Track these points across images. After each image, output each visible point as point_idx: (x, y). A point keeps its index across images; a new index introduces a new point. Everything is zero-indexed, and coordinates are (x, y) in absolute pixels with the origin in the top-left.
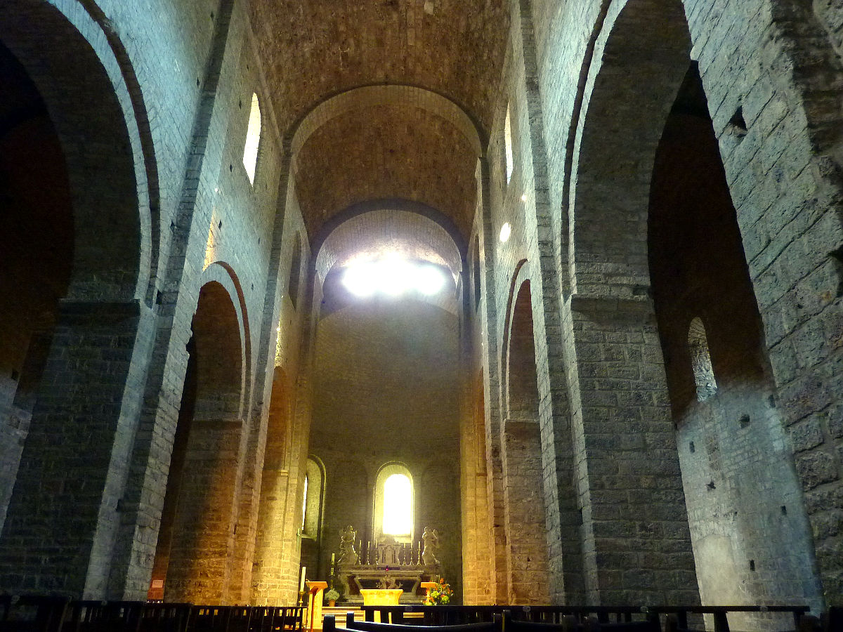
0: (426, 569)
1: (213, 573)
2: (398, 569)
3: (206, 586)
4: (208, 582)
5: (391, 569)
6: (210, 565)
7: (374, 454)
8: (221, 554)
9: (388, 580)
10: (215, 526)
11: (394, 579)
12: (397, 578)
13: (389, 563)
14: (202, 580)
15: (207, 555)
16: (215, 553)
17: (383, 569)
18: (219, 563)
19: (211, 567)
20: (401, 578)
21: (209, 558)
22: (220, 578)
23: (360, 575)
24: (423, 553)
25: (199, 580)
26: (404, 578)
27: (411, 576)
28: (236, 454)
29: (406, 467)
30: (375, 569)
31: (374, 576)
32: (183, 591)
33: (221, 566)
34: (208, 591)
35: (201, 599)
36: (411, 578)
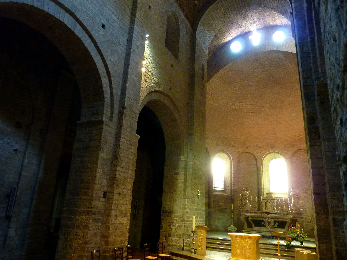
0: (294, 215)
1: (83, 226)
2: (276, 214)
3: (79, 236)
4: (80, 233)
5: (271, 213)
6: (82, 220)
7: (260, 148)
8: (88, 213)
9: (269, 221)
10: (86, 192)
11: (272, 220)
12: (275, 220)
13: (270, 210)
14: (78, 231)
15: (81, 213)
16: (85, 212)
17: (266, 213)
18: (87, 219)
19: (82, 222)
20: (277, 220)
21: (82, 215)
22: (87, 230)
23: (251, 217)
24: (292, 205)
25: (76, 230)
26: (279, 220)
27: (284, 219)
28: (100, 142)
29: (280, 154)
30: (261, 213)
31: (260, 218)
32: (67, 238)
33: (88, 222)
34: (80, 239)
35: (76, 244)
36: (284, 220)
